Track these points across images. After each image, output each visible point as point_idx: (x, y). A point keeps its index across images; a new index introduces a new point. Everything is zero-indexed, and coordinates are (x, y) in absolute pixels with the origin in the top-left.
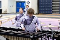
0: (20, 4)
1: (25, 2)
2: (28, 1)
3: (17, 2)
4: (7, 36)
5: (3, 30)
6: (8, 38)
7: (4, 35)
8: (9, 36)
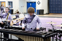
0: (31, 4)
1: (35, 3)
2: (39, 2)
3: (27, 3)
4: (19, 35)
5: (15, 30)
6: (20, 38)
7: (16, 35)
8: (22, 36)
